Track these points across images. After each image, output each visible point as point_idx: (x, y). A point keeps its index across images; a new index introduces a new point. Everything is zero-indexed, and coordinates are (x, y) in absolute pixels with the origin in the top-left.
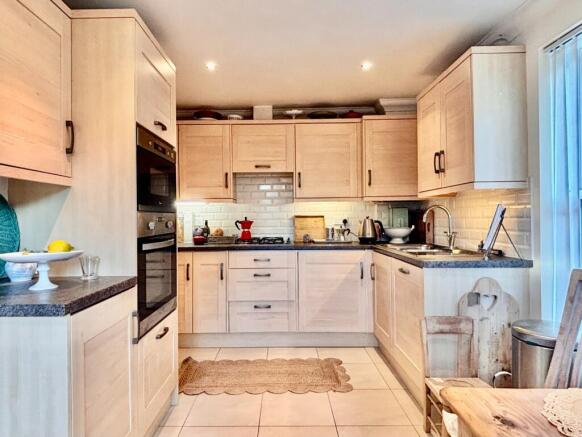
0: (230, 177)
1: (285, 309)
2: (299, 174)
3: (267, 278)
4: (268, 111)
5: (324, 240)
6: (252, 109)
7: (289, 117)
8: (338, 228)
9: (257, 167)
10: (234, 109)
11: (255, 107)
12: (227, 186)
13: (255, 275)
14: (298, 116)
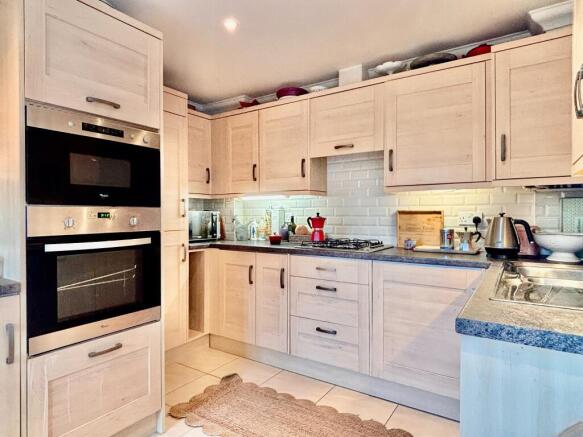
2: (391, 152)
3: (333, 294)
4: (357, 71)
6: (337, 74)
8: (462, 230)
9: (337, 148)
11: (340, 71)
12: (304, 176)
13: (318, 288)
14: (396, 70)
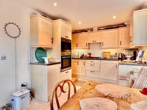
0: (87, 44)
1: (97, 73)
2: (103, 43)
3: (94, 66)
4: (96, 29)
5: (110, 58)
6: (93, 29)
7: (101, 30)
8: (114, 55)
9: (93, 41)
10: (89, 29)
12: (87, 46)
13: (91, 65)
14: (103, 29)
